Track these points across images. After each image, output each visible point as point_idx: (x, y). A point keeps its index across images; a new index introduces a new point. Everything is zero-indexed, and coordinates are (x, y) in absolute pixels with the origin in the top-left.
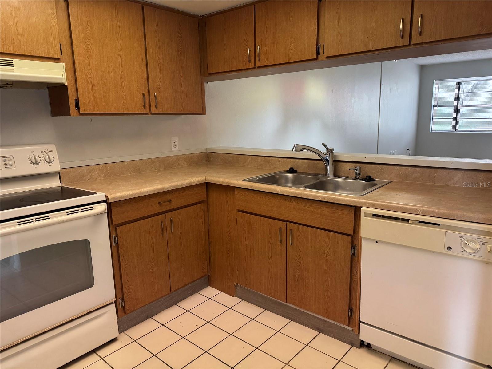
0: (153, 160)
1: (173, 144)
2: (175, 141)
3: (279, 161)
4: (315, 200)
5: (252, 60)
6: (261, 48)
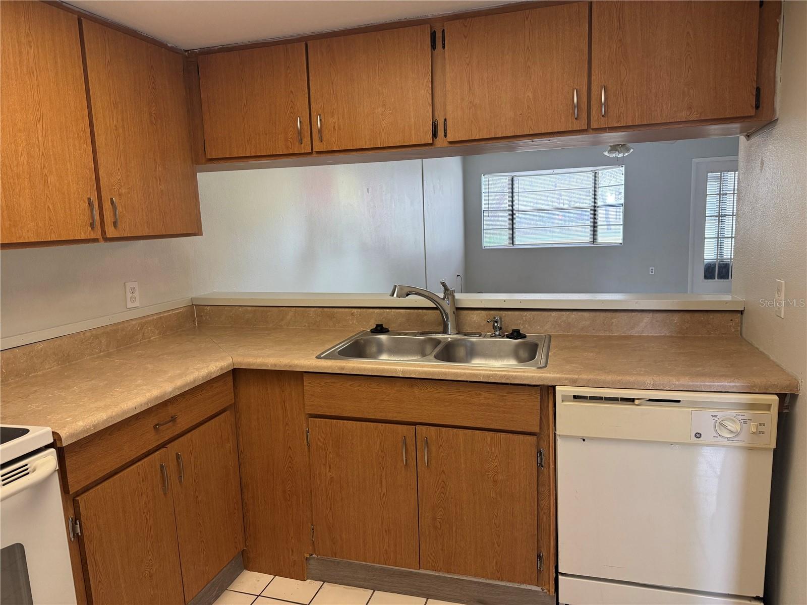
0: (94, 332)
1: (129, 295)
2: (133, 290)
3: (352, 314)
4: (471, 382)
5: (307, 140)
6: (323, 120)
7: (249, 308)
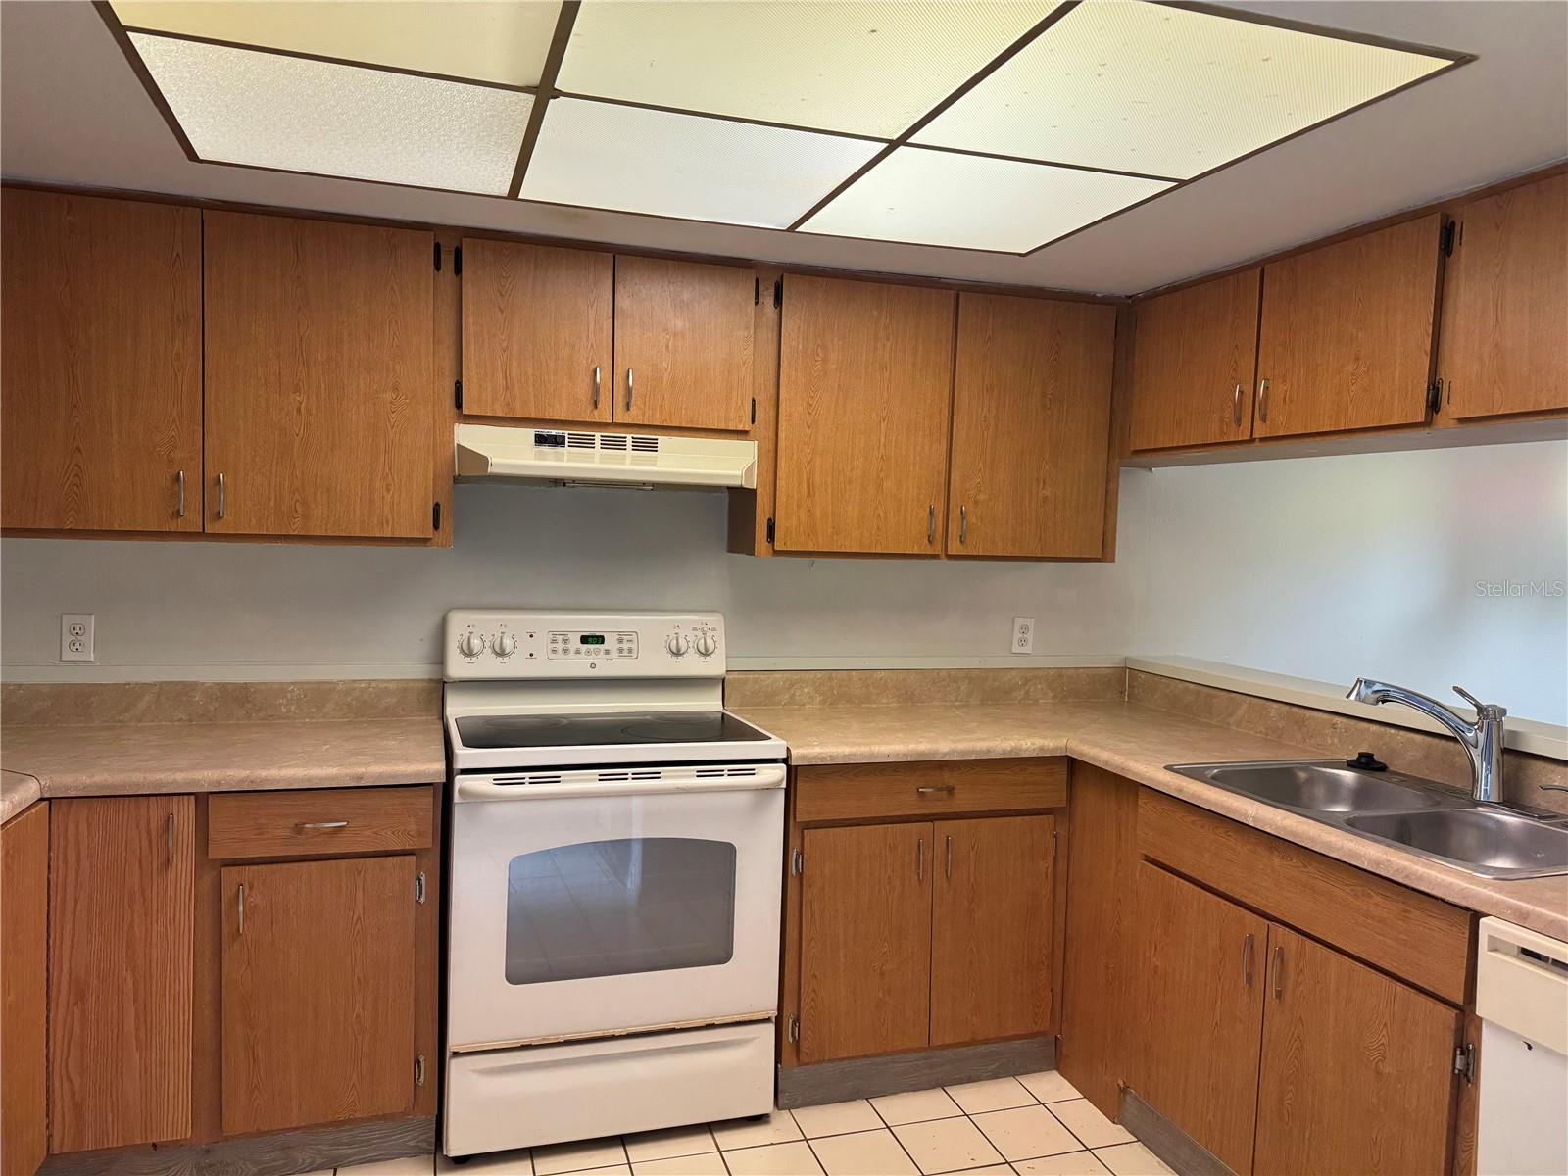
0: (953, 673)
1: (1017, 635)
2: (1024, 629)
3: (1333, 726)
4: (1350, 865)
5: (1246, 421)
6: (1271, 388)
7: (1192, 686)
